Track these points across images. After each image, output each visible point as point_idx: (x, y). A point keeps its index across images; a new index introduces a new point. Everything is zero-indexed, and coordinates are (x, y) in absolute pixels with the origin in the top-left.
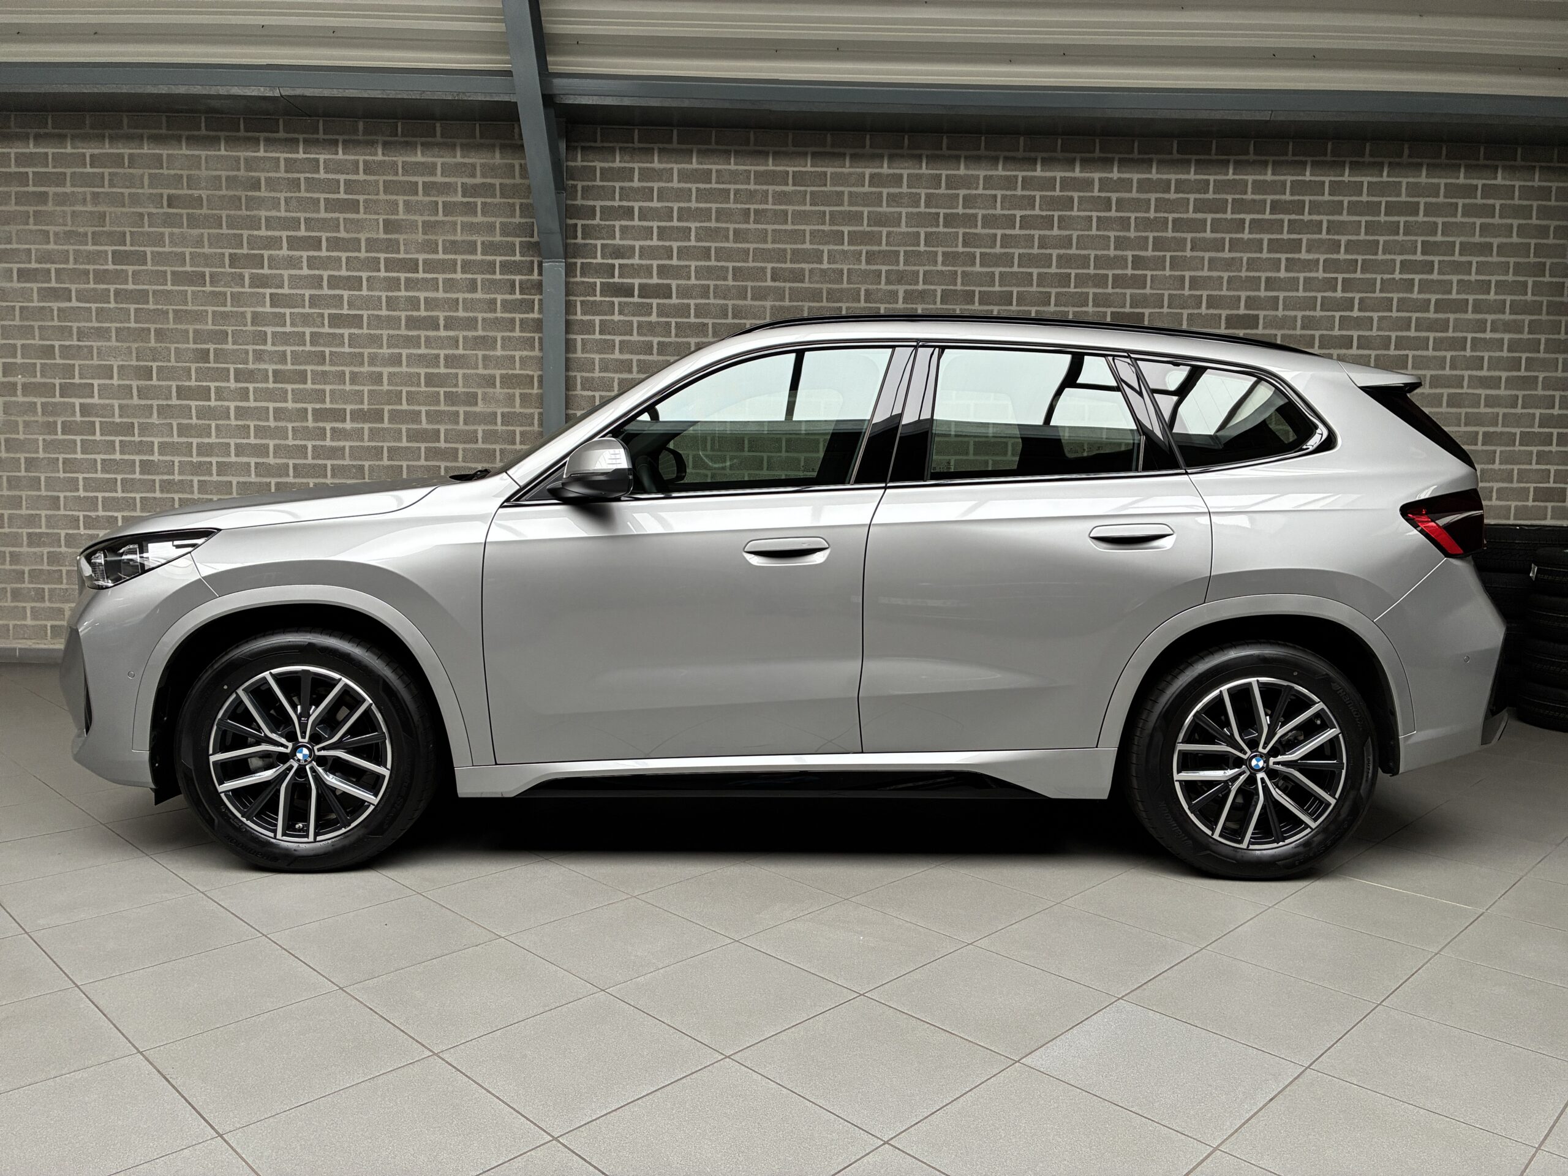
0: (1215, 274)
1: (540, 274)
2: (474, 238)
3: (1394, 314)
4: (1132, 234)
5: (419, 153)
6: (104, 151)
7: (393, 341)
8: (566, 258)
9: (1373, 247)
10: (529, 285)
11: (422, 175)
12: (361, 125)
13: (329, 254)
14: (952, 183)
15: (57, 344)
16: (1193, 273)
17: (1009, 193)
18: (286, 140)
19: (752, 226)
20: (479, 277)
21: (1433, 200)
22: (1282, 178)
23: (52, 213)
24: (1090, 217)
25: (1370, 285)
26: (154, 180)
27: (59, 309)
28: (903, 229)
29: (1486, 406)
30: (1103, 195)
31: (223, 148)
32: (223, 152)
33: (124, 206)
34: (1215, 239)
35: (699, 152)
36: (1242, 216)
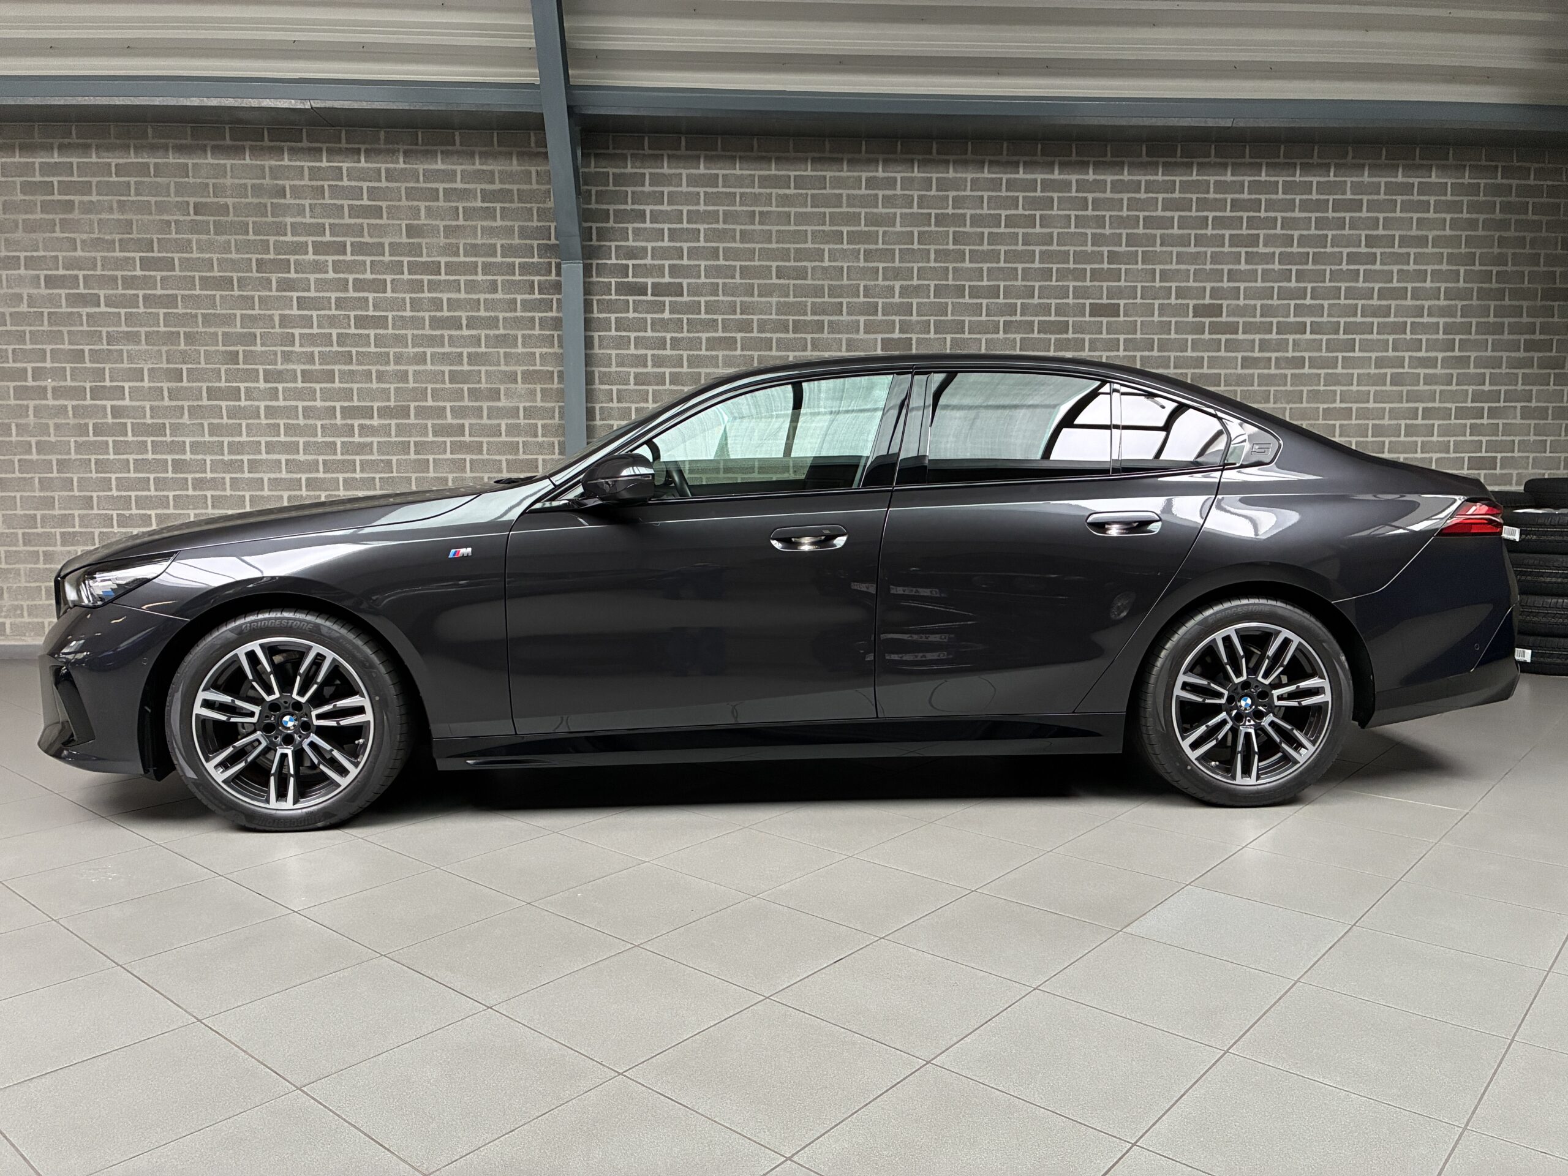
0: (1183, 267)
1: (558, 274)
2: (493, 241)
3: (1342, 301)
4: (1108, 231)
5: (439, 161)
6: (130, 160)
7: (418, 341)
8: (583, 259)
9: (1322, 241)
10: (547, 285)
11: (443, 182)
12: (382, 135)
13: (353, 258)
14: (942, 185)
15: (87, 348)
16: (1162, 267)
17: (994, 194)
18: (310, 149)
19: (758, 227)
20: (499, 278)
21: (1376, 197)
22: (1241, 178)
23: (78, 221)
24: (1069, 216)
25: (1320, 276)
26: (181, 189)
27: (88, 314)
28: (898, 228)
29: (1425, 384)
30: (1080, 195)
31: (247, 157)
32: (248, 161)
33: (151, 214)
34: (1182, 236)
35: (706, 158)
36: (1205, 214)
